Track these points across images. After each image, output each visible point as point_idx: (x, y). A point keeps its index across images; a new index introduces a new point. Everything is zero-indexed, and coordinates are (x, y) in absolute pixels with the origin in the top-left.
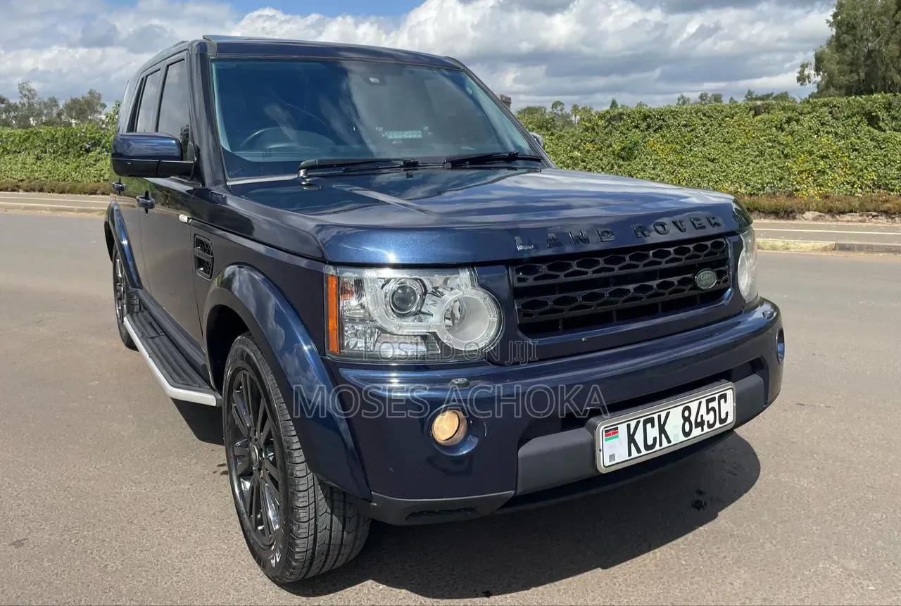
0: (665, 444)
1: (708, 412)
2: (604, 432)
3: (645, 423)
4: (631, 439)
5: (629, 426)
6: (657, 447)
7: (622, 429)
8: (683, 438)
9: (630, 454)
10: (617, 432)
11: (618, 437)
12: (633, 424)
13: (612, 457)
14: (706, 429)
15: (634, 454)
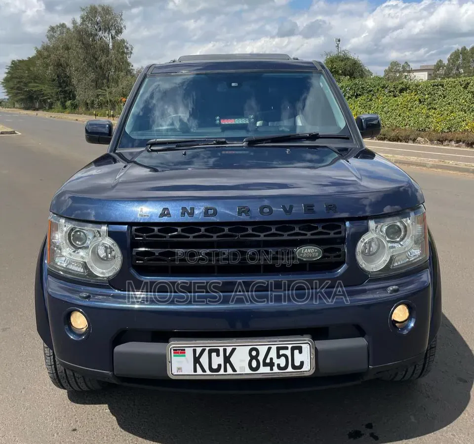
0: (230, 371)
1: (279, 356)
2: (172, 350)
3: (210, 352)
4: (197, 360)
5: (195, 351)
6: (222, 372)
7: (189, 352)
8: (248, 371)
9: (195, 371)
10: (185, 353)
11: (185, 356)
12: (199, 350)
13: (179, 369)
14: (275, 370)
15: (199, 372)
